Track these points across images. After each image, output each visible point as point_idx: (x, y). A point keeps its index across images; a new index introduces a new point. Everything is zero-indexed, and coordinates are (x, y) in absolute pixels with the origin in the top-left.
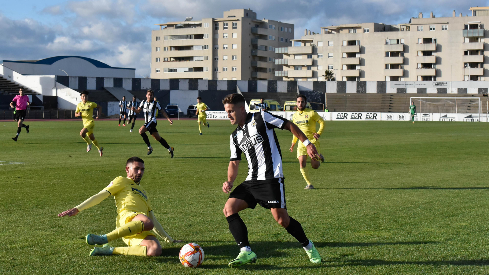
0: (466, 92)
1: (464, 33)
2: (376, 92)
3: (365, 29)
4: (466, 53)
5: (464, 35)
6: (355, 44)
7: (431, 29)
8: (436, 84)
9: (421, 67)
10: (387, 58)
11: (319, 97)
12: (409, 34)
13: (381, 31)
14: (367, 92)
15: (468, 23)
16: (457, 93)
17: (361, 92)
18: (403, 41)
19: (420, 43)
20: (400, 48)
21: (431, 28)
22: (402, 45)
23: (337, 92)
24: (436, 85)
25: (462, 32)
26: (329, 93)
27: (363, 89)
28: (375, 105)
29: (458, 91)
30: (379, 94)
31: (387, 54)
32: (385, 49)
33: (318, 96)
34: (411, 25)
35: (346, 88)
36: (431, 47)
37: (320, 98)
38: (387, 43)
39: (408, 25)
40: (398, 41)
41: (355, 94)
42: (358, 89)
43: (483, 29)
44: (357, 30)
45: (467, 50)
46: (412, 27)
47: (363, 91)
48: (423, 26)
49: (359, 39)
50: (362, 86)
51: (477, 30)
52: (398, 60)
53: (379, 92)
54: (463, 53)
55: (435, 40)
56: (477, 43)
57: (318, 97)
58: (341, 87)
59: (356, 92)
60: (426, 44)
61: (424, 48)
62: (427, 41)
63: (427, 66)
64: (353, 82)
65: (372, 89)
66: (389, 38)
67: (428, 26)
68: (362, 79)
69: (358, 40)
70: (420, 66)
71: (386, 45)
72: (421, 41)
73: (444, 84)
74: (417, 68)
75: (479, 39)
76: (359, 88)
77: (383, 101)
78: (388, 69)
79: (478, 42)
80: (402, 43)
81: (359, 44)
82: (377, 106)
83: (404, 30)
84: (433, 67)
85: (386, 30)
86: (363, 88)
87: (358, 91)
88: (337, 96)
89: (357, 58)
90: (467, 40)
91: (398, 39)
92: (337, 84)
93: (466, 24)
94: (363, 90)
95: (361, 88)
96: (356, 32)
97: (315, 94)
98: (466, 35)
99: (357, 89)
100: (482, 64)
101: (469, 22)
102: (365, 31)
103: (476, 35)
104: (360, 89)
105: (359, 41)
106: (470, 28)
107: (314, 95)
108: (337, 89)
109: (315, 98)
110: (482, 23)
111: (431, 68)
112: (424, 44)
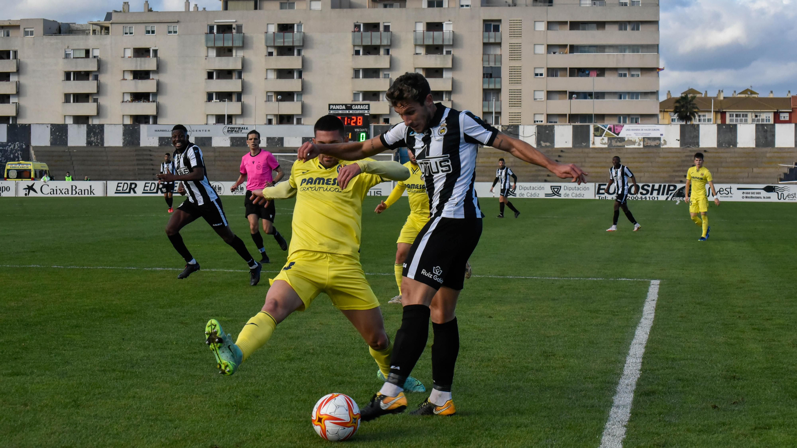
0: (282, 144)
1: (207, 40)
2: (121, 145)
3: (26, 30)
4: (210, 75)
5: (207, 43)
6: (9, 58)
7: (148, 32)
8: (229, 129)
9: (129, 100)
10: (68, 82)
11: (18, 154)
12: (108, 40)
13: (55, 34)
14: (106, 145)
15: (213, 23)
16: (266, 146)
17: (93, 144)
18: (96, 53)
19: (129, 57)
20: (92, 66)
21: (148, 30)
22: (96, 60)
23: (51, 144)
24: (228, 131)
25: (203, 39)
26: (36, 147)
27: (97, 139)
28: (127, 168)
29: (267, 143)
30: (127, 148)
31: (68, 76)
32: (63, 66)
33: (17, 151)
34: (111, 23)
35: (67, 138)
36: (149, 64)
37: (20, 156)
38: (67, 56)
39: (107, 24)
40: (87, 52)
41: (84, 147)
42: (89, 140)
43: (242, 33)
44: (12, 32)
45: (212, 71)
46: (112, 29)
47: (98, 143)
48: (134, 26)
49: (16, 49)
50: (96, 132)
51: (231, 35)
52: (87, 87)
53: (126, 145)
54: (206, 76)
55: (155, 51)
56: (231, 58)
57: (16, 155)
58: (58, 135)
59: (85, 145)
60: (139, 59)
61: (136, 66)
62: (141, 52)
63: (138, 97)
64: (80, 125)
65: (114, 138)
66: (71, 47)
67: (143, 26)
68: (20, 121)
69: (13, 49)
70: (128, 98)
71: (66, 60)
72: (129, 53)
73: (243, 131)
74: (123, 102)
75: (234, 52)
76: (91, 138)
77: (138, 160)
78: (70, 102)
79: (232, 56)
80: (95, 57)
81: (15, 57)
82: (129, 170)
83: (97, 32)
84: (151, 100)
85: (62, 32)
86: (97, 136)
87: (89, 143)
88: (53, 151)
89: (12, 82)
90: (213, 53)
91: (87, 48)
92: (51, 129)
93: (211, 23)
94: (99, 141)
95: (94, 137)
96: (8, 35)
97: (10, 147)
98: (211, 44)
99: (87, 139)
100: (239, 95)
101: (215, 21)
102: (26, 33)
103: (228, 44)
104: (93, 139)
105: (15, 52)
106: (218, 32)
107: (9, 149)
108: (51, 139)
109: (10, 155)
110: (239, 23)
111: (149, 101)
112: (135, 59)
